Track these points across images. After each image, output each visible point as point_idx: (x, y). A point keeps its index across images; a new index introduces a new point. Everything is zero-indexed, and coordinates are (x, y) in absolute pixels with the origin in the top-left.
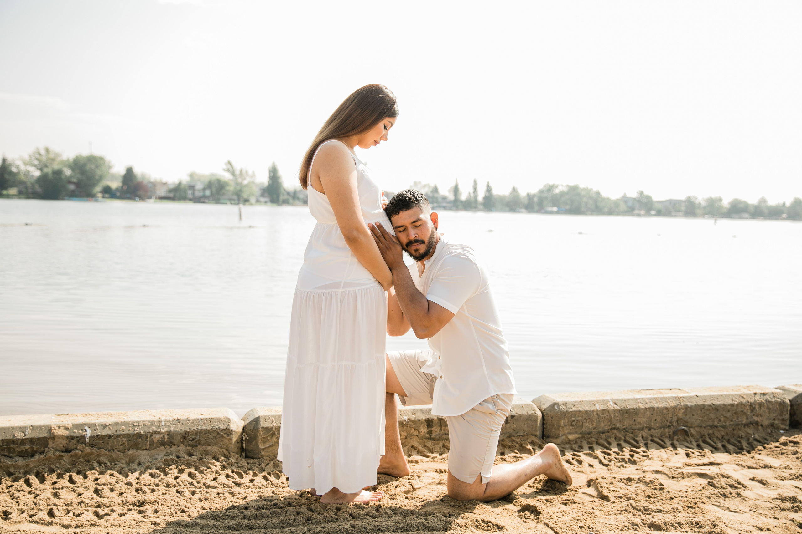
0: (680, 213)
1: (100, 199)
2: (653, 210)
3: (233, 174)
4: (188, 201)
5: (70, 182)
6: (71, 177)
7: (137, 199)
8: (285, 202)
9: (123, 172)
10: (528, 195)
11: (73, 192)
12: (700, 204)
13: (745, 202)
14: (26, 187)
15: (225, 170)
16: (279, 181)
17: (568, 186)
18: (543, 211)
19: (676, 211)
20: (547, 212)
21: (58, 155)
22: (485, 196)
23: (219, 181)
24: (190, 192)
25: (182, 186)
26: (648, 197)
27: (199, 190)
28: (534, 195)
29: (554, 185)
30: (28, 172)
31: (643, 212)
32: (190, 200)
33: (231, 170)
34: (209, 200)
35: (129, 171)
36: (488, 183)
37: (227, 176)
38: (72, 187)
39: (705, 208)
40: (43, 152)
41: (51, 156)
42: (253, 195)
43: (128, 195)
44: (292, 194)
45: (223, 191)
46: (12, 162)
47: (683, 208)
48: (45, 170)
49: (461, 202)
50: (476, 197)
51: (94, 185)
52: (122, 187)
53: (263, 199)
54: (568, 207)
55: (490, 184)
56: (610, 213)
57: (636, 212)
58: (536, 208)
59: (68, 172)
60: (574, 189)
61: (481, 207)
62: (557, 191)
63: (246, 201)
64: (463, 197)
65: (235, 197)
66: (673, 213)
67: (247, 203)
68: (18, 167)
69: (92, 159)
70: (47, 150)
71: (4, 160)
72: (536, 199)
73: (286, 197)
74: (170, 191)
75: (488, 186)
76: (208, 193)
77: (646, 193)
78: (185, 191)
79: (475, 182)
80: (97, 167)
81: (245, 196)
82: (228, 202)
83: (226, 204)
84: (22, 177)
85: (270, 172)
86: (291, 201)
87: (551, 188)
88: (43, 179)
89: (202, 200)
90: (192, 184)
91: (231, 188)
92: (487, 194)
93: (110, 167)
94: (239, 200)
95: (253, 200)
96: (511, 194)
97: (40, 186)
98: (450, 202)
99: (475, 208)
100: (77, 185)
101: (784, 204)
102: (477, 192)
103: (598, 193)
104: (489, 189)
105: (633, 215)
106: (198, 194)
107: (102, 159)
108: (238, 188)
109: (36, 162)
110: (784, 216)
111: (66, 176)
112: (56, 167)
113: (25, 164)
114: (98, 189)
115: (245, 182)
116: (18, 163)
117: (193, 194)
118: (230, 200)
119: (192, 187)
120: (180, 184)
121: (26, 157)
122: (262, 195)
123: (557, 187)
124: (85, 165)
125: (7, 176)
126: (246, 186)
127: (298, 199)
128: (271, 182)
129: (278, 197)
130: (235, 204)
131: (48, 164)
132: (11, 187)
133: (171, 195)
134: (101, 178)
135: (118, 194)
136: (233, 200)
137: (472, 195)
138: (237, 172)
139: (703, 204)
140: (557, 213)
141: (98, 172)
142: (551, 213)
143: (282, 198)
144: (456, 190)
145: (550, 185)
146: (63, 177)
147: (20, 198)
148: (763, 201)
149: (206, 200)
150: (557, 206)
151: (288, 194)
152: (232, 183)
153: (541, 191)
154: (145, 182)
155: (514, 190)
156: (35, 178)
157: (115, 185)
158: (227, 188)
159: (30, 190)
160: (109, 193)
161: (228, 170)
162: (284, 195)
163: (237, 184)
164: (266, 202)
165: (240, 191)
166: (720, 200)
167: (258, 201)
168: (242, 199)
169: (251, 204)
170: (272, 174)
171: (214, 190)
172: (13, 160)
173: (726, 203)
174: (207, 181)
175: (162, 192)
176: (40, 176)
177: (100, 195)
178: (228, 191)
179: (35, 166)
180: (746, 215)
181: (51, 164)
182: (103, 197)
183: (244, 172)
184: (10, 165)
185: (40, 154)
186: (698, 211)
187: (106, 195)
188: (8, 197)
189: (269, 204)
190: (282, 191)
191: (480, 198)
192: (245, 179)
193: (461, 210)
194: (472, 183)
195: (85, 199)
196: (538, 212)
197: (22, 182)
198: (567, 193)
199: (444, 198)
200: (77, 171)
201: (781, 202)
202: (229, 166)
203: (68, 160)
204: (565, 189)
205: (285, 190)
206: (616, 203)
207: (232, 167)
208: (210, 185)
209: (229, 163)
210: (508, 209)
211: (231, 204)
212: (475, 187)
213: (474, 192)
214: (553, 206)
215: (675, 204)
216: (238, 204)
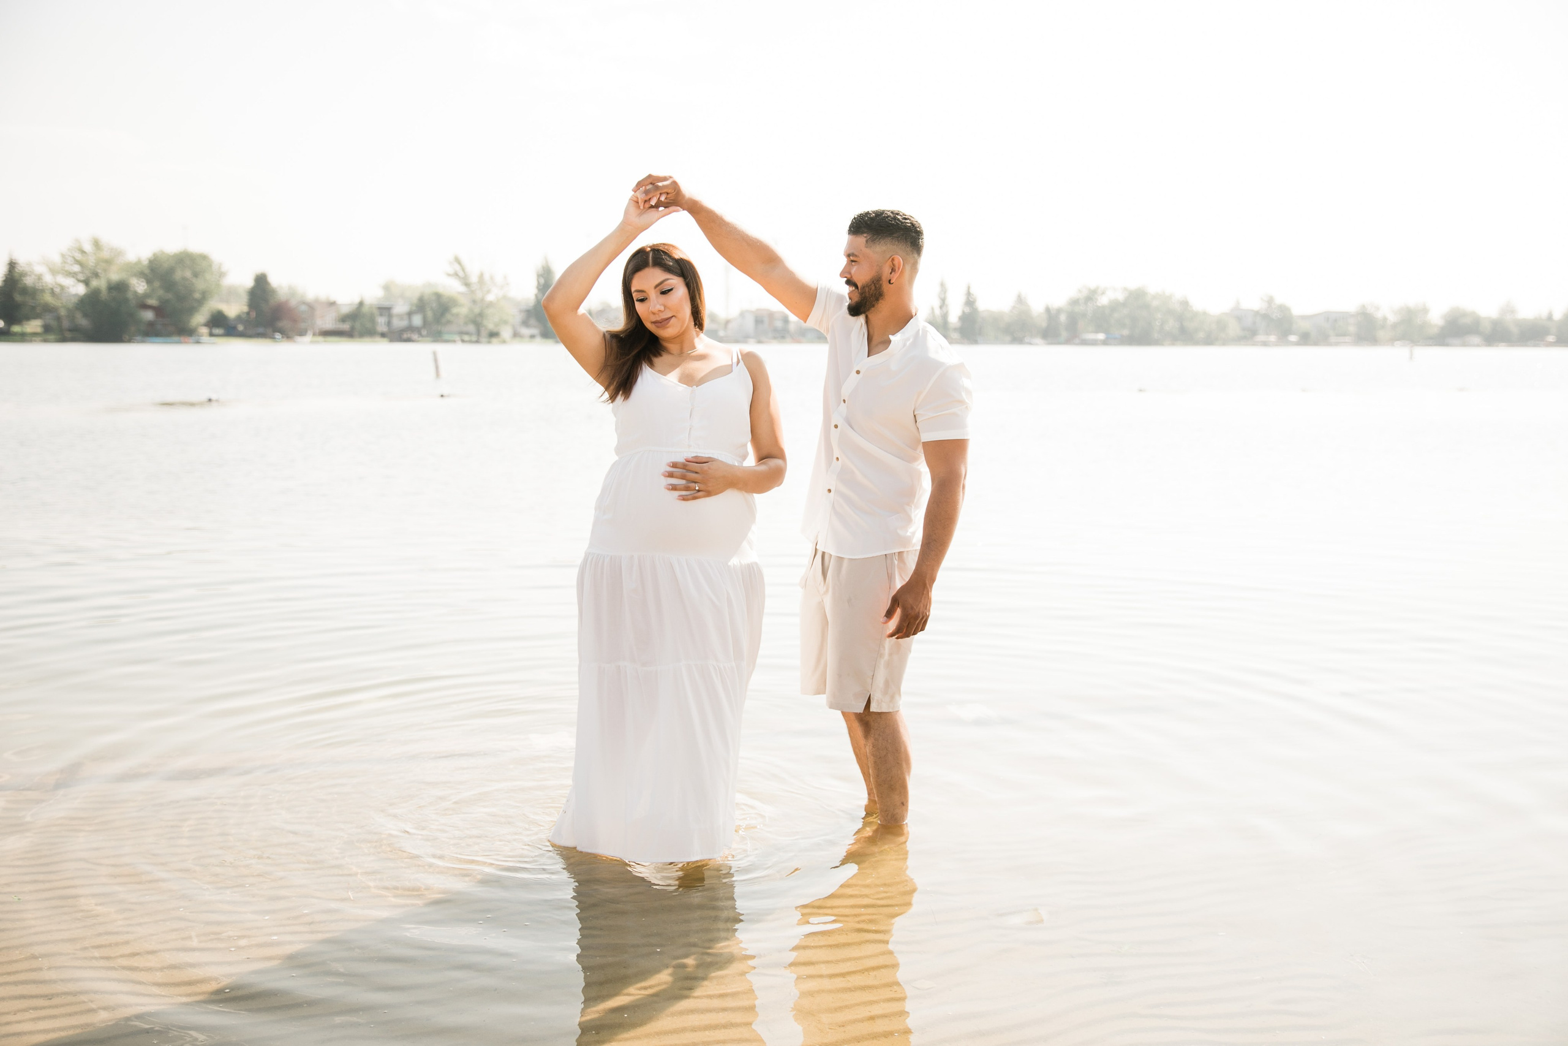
0: (1347, 339)
1: (206, 338)
2: (1294, 334)
3: (466, 282)
4: (378, 339)
5: (145, 307)
6: (146, 295)
7: (278, 336)
9: (250, 283)
10: (1048, 310)
11: (151, 324)
12: (1385, 319)
13: (1473, 313)
14: (58, 319)
15: (449, 275)
17: (1125, 289)
18: (1077, 341)
19: (1338, 335)
20: (1085, 343)
21: (119, 253)
22: (963, 312)
23: (438, 296)
24: (381, 321)
25: (365, 309)
26: (1283, 309)
27: (400, 317)
28: (1059, 311)
29: (1097, 288)
30: (62, 288)
31: (1273, 338)
32: (383, 335)
33: (461, 274)
34: (421, 335)
35: (261, 281)
36: (969, 288)
37: (452, 287)
38: (149, 315)
39: (1395, 326)
40: (88, 247)
41: (105, 254)
42: (505, 322)
43: (261, 330)
45: (448, 316)
46: (27, 269)
47: (1352, 329)
48: (95, 283)
50: (945, 313)
51: (192, 310)
52: (248, 313)
53: (526, 331)
54: (1126, 332)
55: (972, 291)
56: (1209, 341)
57: (1261, 338)
58: (1064, 334)
59: (140, 287)
60: (1137, 297)
61: (956, 334)
62: (1103, 301)
63: (493, 335)
65: (471, 328)
66: (1333, 339)
67: (494, 340)
68: (40, 277)
69: (186, 259)
70: (97, 244)
71: (12, 265)
72: (1063, 318)
74: (344, 319)
75: (969, 294)
76: (417, 320)
77: (1279, 300)
78: (372, 319)
79: (942, 285)
80: (196, 275)
81: (491, 326)
82: (457, 338)
83: (454, 341)
84: (48, 298)
85: (539, 276)
87: (1091, 296)
88: (91, 303)
89: (405, 336)
90: (386, 304)
91: (463, 310)
92: (967, 310)
93: (222, 275)
94: (478, 333)
95: (506, 333)
96: (1014, 307)
97: (85, 315)
100: (159, 310)
101: (1550, 317)
102: (947, 306)
103: (1185, 304)
104: (970, 302)
105: (1254, 344)
106: (398, 323)
107: (204, 257)
108: (477, 310)
109: (76, 268)
110: (1551, 338)
111: (136, 292)
112: (115, 276)
113: (54, 272)
114: (199, 318)
115: (490, 298)
116: (39, 269)
117: (389, 323)
118: (462, 333)
119: (385, 310)
120: (361, 304)
121: (57, 259)
122: (525, 323)
123: (1103, 293)
124: (171, 271)
125: (18, 298)
126: (491, 305)
130: (471, 342)
131: (99, 271)
132: (28, 318)
133: (346, 327)
134: (205, 296)
135: (241, 328)
136: (467, 333)
137: (938, 312)
138: (474, 279)
139: (1392, 318)
140: (1105, 343)
141: (200, 285)
142: (1094, 343)
145: (1089, 289)
146: (130, 295)
147: (46, 341)
148: (1509, 309)
149: (415, 336)
150: (1106, 332)
152: (462, 300)
153: (1075, 302)
154: (293, 303)
155: (1020, 300)
156: (75, 300)
157: (234, 309)
158: (455, 310)
159: (66, 324)
160: (221, 325)
161: (456, 274)
163: (475, 303)
164: (532, 337)
165: (481, 315)
166: (1425, 311)
167: (516, 335)
168: (484, 333)
169: (504, 342)
170: (542, 281)
171: (430, 314)
172: (29, 264)
173: (1436, 317)
174: (414, 297)
175: (328, 321)
176: (85, 295)
177: (204, 330)
178: (457, 315)
179: (73, 275)
180: (1476, 339)
181: (105, 270)
182: (211, 335)
183: (487, 277)
184: (23, 274)
185: (83, 252)
186: (1381, 334)
187: (217, 331)
188: (23, 338)
189: (538, 339)
191: (954, 318)
192: (489, 292)
194: (938, 289)
195: (176, 338)
196: (1068, 342)
197: (48, 309)
198: (1124, 304)
200: (157, 284)
201: (1544, 314)
202: (457, 267)
203: (139, 262)
204: (1120, 297)
206: (1221, 324)
207: (463, 270)
208: (421, 306)
209: (457, 260)
210: (1008, 338)
211: (463, 341)
212: (943, 296)
213: (941, 307)
214: (1097, 332)
215: (1336, 320)
216: (477, 342)
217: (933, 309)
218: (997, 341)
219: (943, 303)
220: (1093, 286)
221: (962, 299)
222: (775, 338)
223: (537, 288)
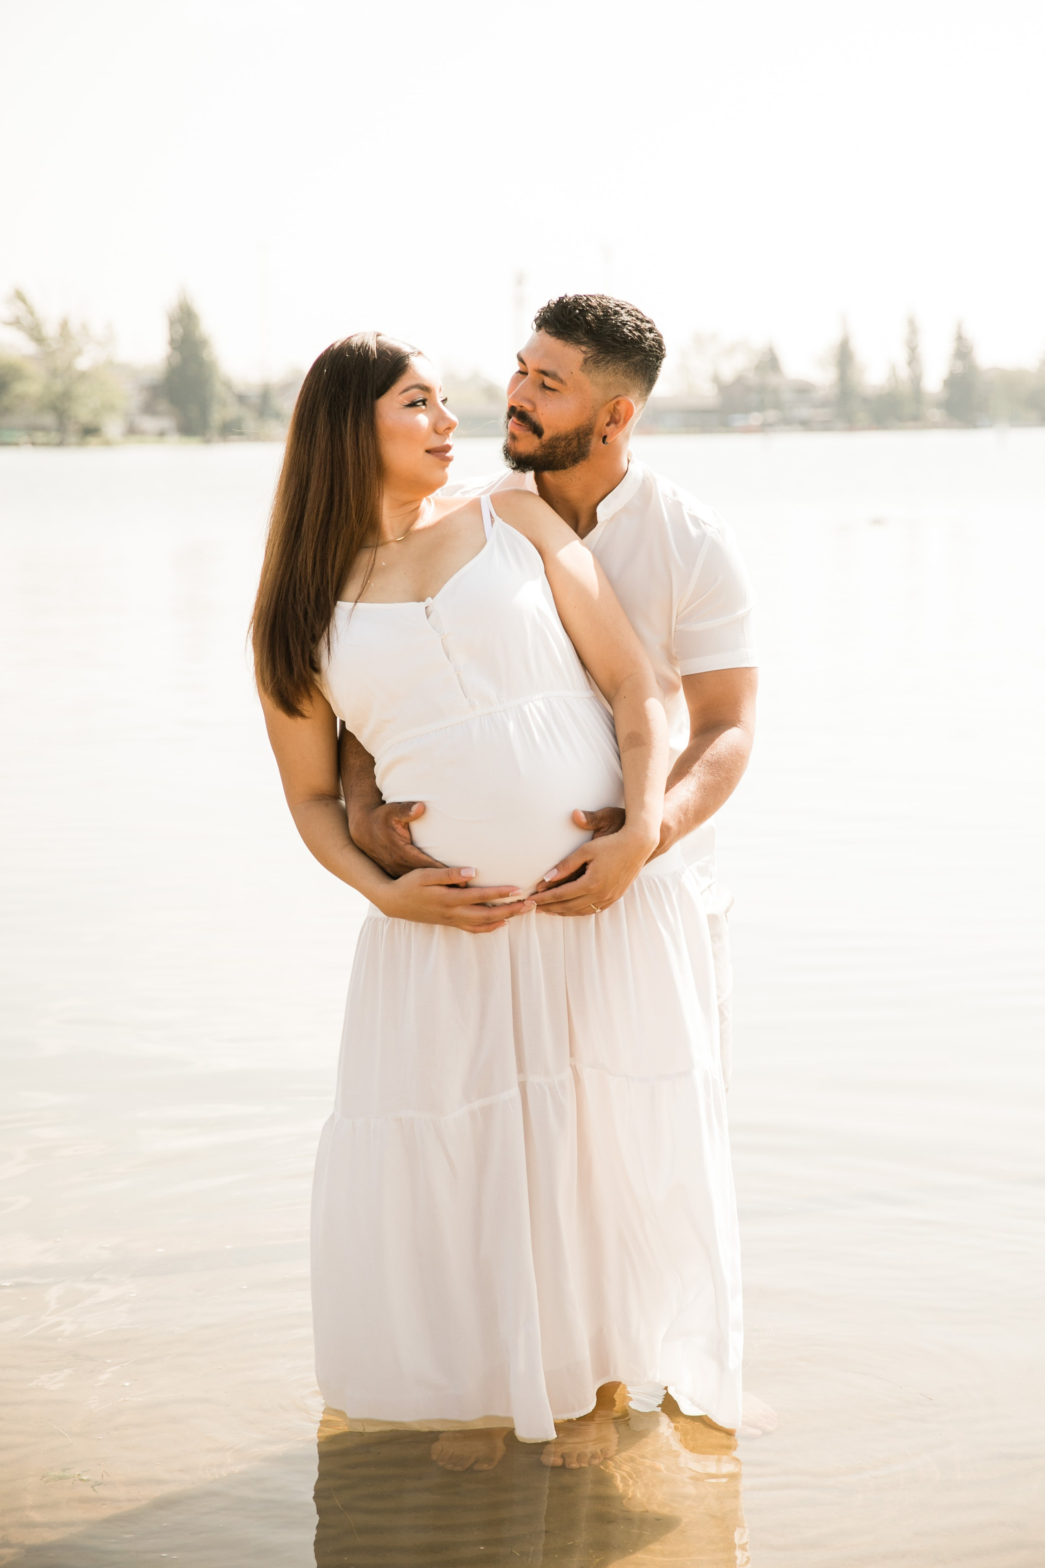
3: (36, 334)
8: (229, 430)
16: (205, 355)
22: (952, 372)
33: (27, 321)
36: (959, 327)
37: (13, 347)
42: (109, 408)
44: (253, 400)
45: (7, 398)
49: (866, 400)
50: (916, 380)
53: (150, 424)
61: (936, 414)
63: (90, 432)
64: (872, 380)
65: (49, 419)
67: (92, 440)
73: (233, 411)
75: (960, 338)
79: (911, 322)
81: (83, 413)
82: (23, 438)
83: (16, 444)
85: (172, 323)
86: (250, 424)
91: (33, 387)
92: (959, 367)
94: (62, 427)
95: (113, 427)
98: (824, 404)
99: (917, 417)
102: (920, 361)
104: (963, 352)
108: (58, 386)
115: (83, 363)
118: (32, 428)
122: (149, 409)
126: (83, 376)
128: (176, 360)
129: (204, 411)
130: (48, 444)
136: (44, 429)
137: (904, 372)
138: (51, 330)
143: (217, 416)
144: (844, 359)
151: (241, 399)
152: (32, 369)
158: (19, 388)
161: (16, 323)
162: (224, 405)
163: (54, 373)
164: (162, 434)
165: (66, 396)
167: (132, 431)
168: (72, 427)
169: (107, 443)
170: (178, 332)
178: (23, 396)
183: (74, 327)
189: (174, 438)
190: (220, 390)
192: (79, 352)
193: (866, 427)
194: (903, 330)
199: (804, 390)
202: (19, 309)
205: (228, 385)
207: (31, 312)
209: (20, 296)
210: (1035, 416)
211: (34, 444)
212: (913, 343)
213: (909, 363)
216: (61, 444)
218: (1016, 421)
219: (913, 358)
221: (949, 347)
223: (171, 344)
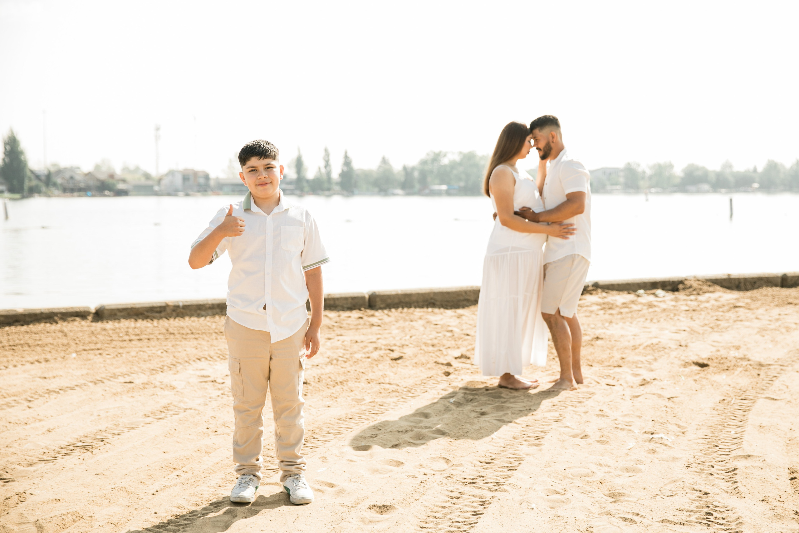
0: (618, 187)
8: (33, 191)
10: (405, 168)
12: (644, 172)
13: (703, 168)
16: (22, 158)
17: (461, 153)
18: (427, 191)
19: (612, 184)
20: (433, 193)
22: (343, 171)
28: (413, 169)
29: (440, 152)
36: (346, 153)
39: (650, 178)
44: (43, 178)
47: (622, 180)
49: (308, 181)
50: (329, 174)
54: (462, 184)
55: (349, 155)
58: (417, 186)
60: (469, 158)
61: (337, 188)
62: (445, 161)
64: (310, 174)
66: (609, 187)
72: (416, 174)
73: (34, 183)
75: (346, 157)
79: (326, 150)
85: (6, 144)
86: (43, 189)
87: (436, 157)
92: (345, 169)
96: (380, 167)
98: (290, 183)
99: (329, 189)
101: (755, 170)
102: (330, 166)
104: (347, 163)
110: (756, 185)
123: (445, 156)
127: (55, 185)
128: (7, 160)
129: (21, 182)
137: (323, 170)
139: (649, 172)
140: (448, 193)
142: (438, 194)
143: (27, 184)
144: (299, 164)
145: (435, 153)
148: (728, 165)
150: (447, 184)
151: (38, 177)
153: (424, 163)
155: (384, 161)
162: (30, 180)
166: (671, 166)
170: (8, 148)
173: (678, 171)
180: (706, 187)
186: (641, 183)
189: (6, 195)
190: (29, 173)
191: (335, 175)
193: (308, 193)
194: (323, 153)
196: (420, 193)
198: (460, 164)
201: (751, 168)
204: (457, 158)
205: (32, 172)
210: (376, 189)
212: (327, 159)
213: (326, 167)
214: (441, 184)
215: (610, 174)
217: (319, 168)
219: (327, 165)
220: (437, 151)
221: (341, 161)
222: (199, 191)
223: (5, 153)
